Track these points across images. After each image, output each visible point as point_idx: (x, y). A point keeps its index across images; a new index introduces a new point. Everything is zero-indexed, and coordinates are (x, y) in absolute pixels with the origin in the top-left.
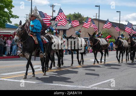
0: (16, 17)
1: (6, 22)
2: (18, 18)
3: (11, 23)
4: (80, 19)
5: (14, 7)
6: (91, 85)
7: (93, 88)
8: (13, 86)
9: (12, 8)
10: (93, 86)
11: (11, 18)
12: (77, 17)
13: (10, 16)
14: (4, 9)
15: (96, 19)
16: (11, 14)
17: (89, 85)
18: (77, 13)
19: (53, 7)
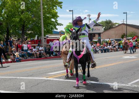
0: (61, 25)
1: (53, 29)
2: (63, 25)
3: (57, 30)
4: (110, 24)
5: (59, 17)
6: (130, 82)
7: (132, 86)
8: (58, 85)
9: (57, 18)
10: (132, 84)
11: (57, 26)
12: (108, 23)
13: (56, 24)
14: (51, 19)
15: (123, 24)
16: (57, 23)
17: (129, 83)
18: (108, 20)
19: (89, 16)
